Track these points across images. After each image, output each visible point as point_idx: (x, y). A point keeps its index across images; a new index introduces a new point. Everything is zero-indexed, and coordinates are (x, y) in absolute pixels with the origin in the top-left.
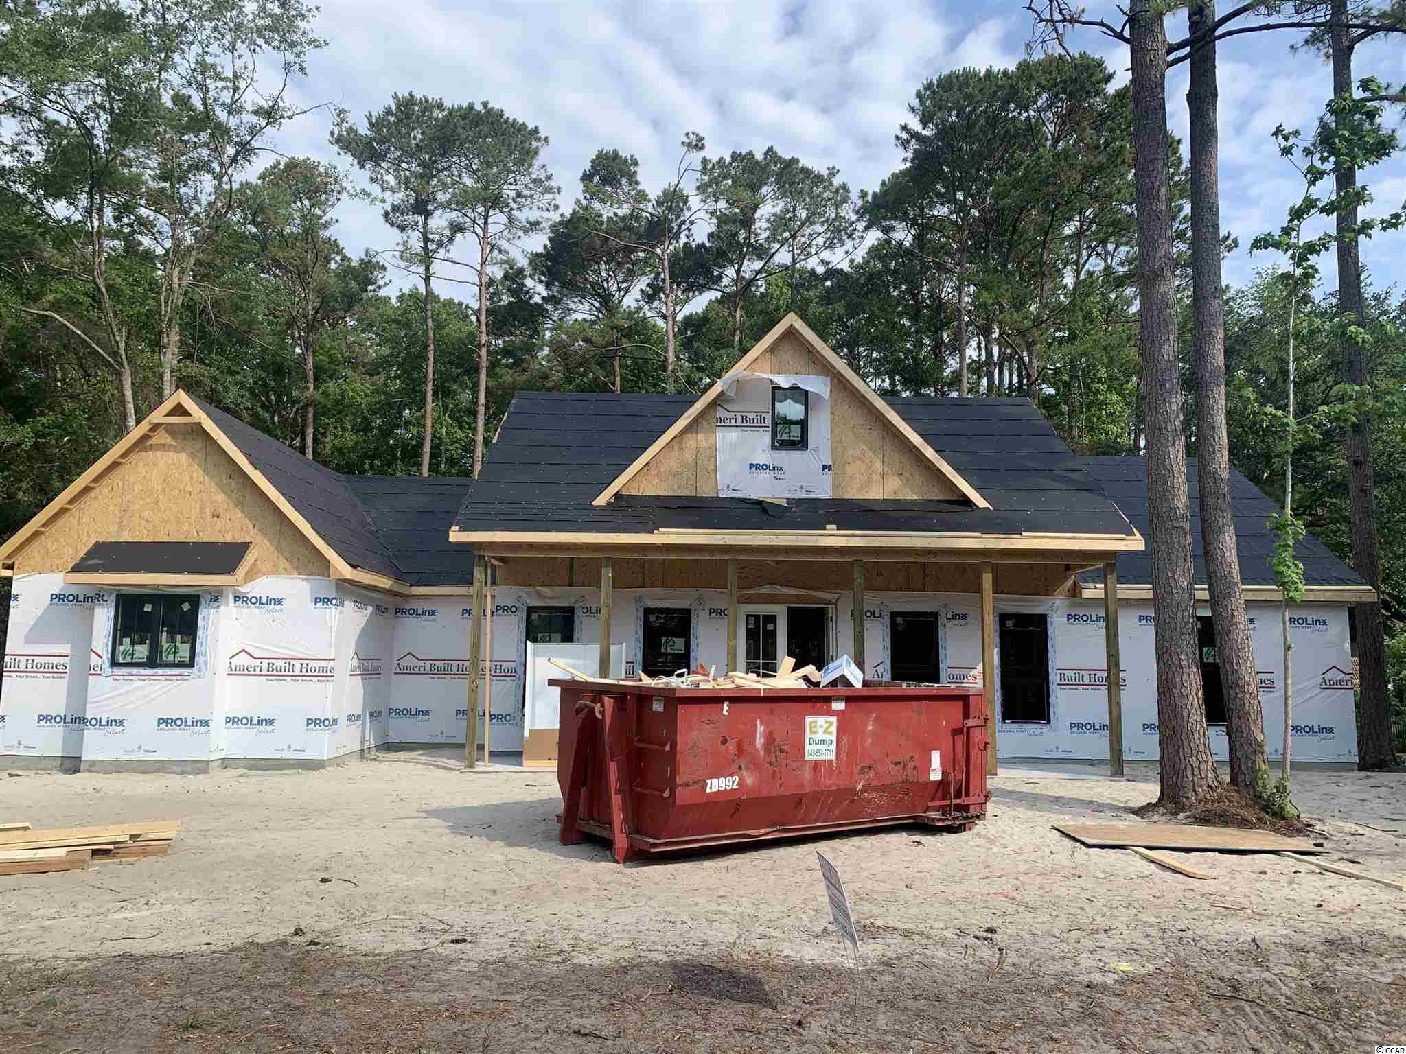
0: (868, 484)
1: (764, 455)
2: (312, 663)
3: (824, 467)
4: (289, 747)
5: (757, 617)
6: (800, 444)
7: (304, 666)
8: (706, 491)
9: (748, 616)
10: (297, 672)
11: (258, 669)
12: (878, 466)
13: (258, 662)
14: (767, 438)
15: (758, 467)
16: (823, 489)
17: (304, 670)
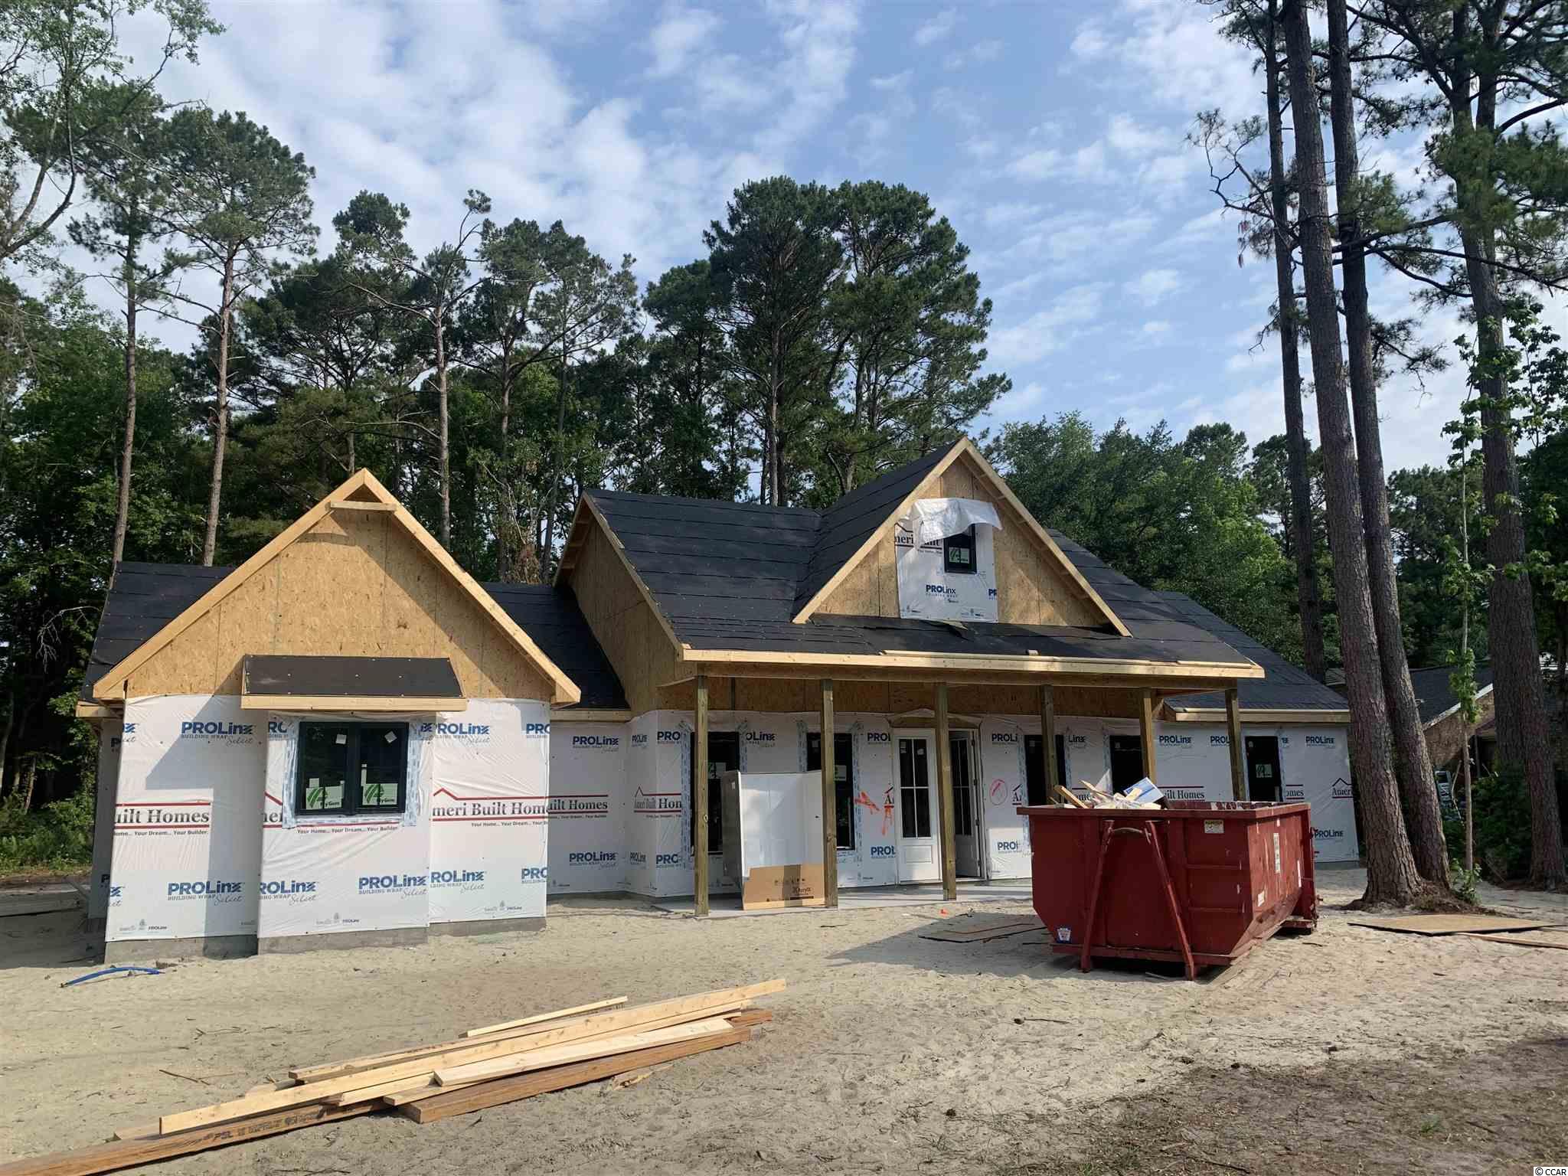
0: (1026, 611)
1: (937, 576)
2: (525, 803)
3: (991, 592)
4: (502, 904)
5: (908, 742)
6: (969, 568)
7: (517, 806)
8: (890, 613)
9: (901, 740)
10: (509, 814)
11: (461, 813)
12: (1035, 593)
13: (460, 804)
14: (940, 560)
15: (933, 588)
16: (990, 615)
17: (517, 811)
